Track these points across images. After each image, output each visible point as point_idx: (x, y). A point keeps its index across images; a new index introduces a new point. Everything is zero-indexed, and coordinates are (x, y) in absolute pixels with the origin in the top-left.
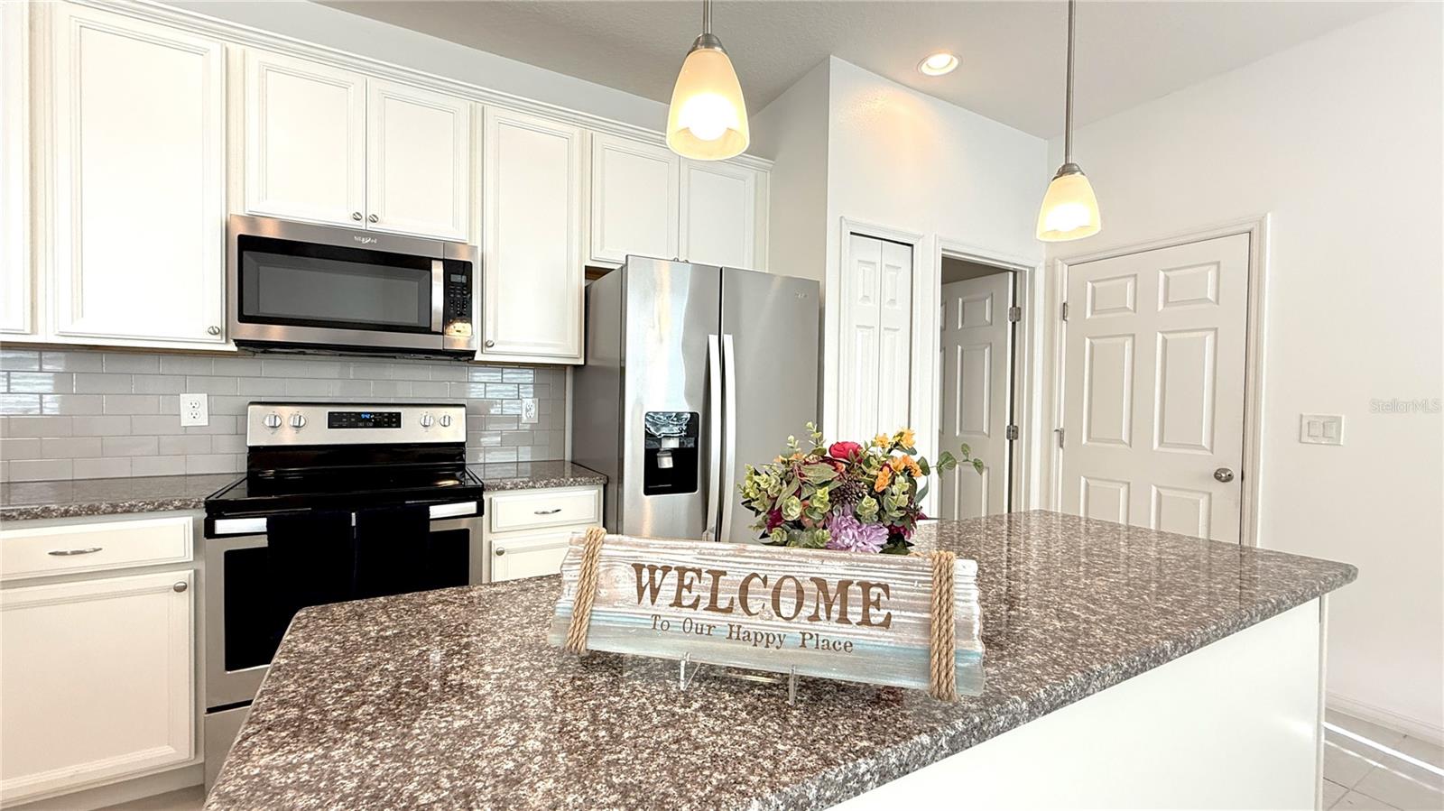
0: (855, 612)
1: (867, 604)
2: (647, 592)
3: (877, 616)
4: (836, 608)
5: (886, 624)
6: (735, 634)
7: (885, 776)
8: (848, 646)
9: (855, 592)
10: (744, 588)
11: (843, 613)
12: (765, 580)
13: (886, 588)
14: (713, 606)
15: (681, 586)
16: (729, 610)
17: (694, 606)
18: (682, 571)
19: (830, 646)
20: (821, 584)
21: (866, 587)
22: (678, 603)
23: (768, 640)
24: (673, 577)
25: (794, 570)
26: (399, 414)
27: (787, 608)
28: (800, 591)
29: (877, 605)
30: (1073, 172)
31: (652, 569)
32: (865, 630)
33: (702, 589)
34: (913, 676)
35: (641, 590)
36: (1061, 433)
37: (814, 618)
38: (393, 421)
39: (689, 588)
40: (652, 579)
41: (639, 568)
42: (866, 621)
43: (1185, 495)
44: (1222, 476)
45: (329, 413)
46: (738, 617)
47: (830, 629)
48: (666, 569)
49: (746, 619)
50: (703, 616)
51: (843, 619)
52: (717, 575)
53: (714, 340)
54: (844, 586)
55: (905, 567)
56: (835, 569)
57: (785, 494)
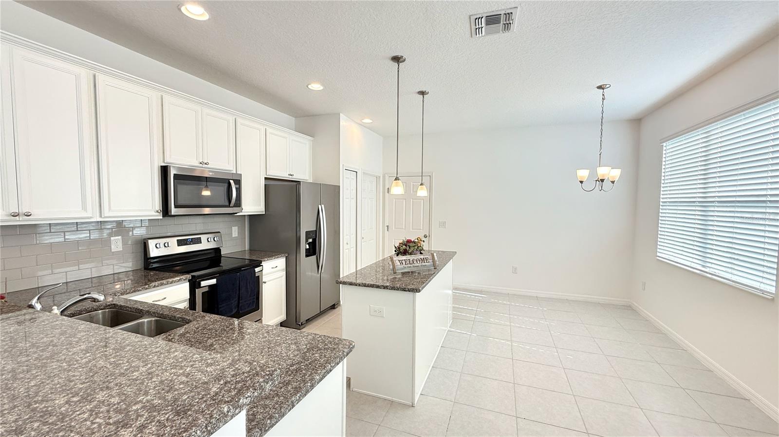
0: (425, 261)
1: (427, 260)
4: (423, 261)
5: (429, 262)
6: (413, 266)
8: (426, 265)
9: (425, 259)
10: (413, 261)
12: (415, 259)
13: (428, 258)
14: (410, 264)
15: (405, 262)
18: (405, 260)
19: (424, 266)
20: (421, 259)
22: (406, 264)
23: (417, 266)
25: (418, 257)
26: (200, 238)
27: (418, 262)
28: (419, 260)
31: (401, 261)
32: (427, 263)
33: (408, 262)
34: (433, 267)
35: (400, 264)
36: (388, 226)
38: (198, 241)
41: (399, 261)
44: (425, 236)
45: (177, 240)
46: (413, 265)
47: (423, 264)
48: (403, 260)
49: (415, 264)
50: (409, 265)
52: (409, 260)
53: (320, 206)
55: (429, 255)
56: (422, 257)
57: (408, 248)
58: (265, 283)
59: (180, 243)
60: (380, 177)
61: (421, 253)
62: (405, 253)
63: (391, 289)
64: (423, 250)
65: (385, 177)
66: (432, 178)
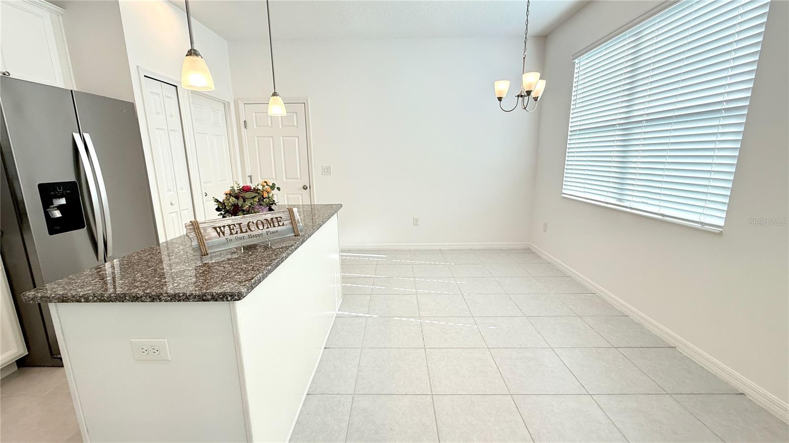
0: (276, 224)
1: (278, 222)
2: (221, 234)
3: (281, 224)
4: (272, 224)
5: (283, 225)
6: (250, 237)
7: (296, 249)
8: (277, 231)
9: (275, 220)
10: (248, 225)
11: (274, 225)
12: (253, 222)
13: (281, 217)
14: (242, 232)
15: (230, 230)
16: (246, 232)
17: (237, 233)
18: (229, 226)
19: (273, 232)
20: (267, 220)
21: (277, 218)
22: (231, 234)
23: (259, 235)
24: (227, 228)
25: (259, 219)
27: (261, 227)
28: (262, 223)
29: (280, 221)
30: (277, 96)
31: (220, 228)
32: (280, 227)
33: (237, 228)
34: (292, 233)
35: (219, 234)
36: (250, 177)
37: (268, 228)
39: (233, 229)
40: (221, 230)
41: (215, 228)
42: (279, 225)
43: (294, 196)
44: (305, 188)
46: (249, 233)
47: (272, 229)
48: (224, 227)
49: (252, 232)
50: (240, 235)
51: (274, 226)
52: (240, 224)
54: (272, 219)
55: (284, 212)
56: (269, 216)
57: (240, 203)
61: (271, 209)
62: (235, 211)
64: (273, 203)
65: (237, 103)
66: (308, 105)
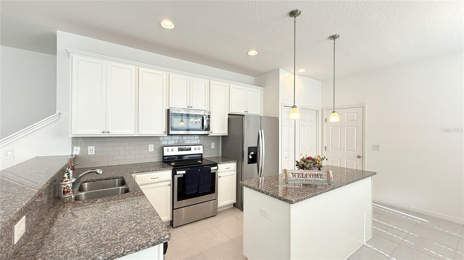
1: (320, 176)
2: (294, 176)
3: (322, 177)
4: (317, 177)
5: (323, 178)
6: (306, 180)
7: (327, 192)
8: (319, 180)
9: (319, 175)
10: (306, 175)
11: (318, 177)
12: (308, 174)
13: (322, 174)
14: (303, 177)
15: (298, 175)
16: (305, 178)
17: (300, 177)
18: (298, 174)
19: (317, 181)
20: (315, 174)
21: (320, 174)
22: (298, 177)
23: (310, 180)
24: (297, 174)
25: (312, 173)
26: (190, 147)
27: (312, 177)
28: (313, 175)
29: (322, 176)
30: (335, 112)
31: (294, 173)
32: (321, 179)
33: (301, 175)
34: (326, 183)
35: (293, 176)
36: (326, 147)
37: (315, 178)
38: (190, 149)
39: (299, 175)
40: (294, 175)
41: (292, 173)
42: (321, 178)
43: (352, 161)
44: (359, 157)
45: (178, 148)
46: (306, 178)
47: (317, 179)
48: (296, 173)
49: (307, 178)
50: (302, 178)
51: (318, 178)
52: (302, 174)
53: (260, 131)
54: (318, 174)
55: (324, 172)
56: (316, 172)
57: (305, 164)
58: (220, 177)
59: (180, 150)
60: (319, 111)
61: (319, 169)
62: (303, 167)
63: (271, 196)
64: (321, 166)
65: (323, 110)
66: (365, 109)
